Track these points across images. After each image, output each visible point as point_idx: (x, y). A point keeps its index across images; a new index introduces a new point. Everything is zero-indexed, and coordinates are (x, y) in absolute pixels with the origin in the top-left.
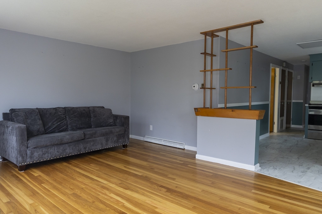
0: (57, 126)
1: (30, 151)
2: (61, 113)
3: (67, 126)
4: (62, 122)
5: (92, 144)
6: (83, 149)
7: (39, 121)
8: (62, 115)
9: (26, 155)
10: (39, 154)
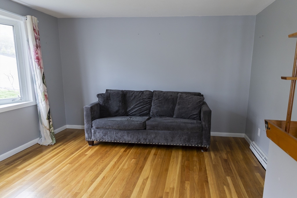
0: (138, 109)
1: (93, 130)
2: (146, 97)
3: (150, 111)
4: (144, 107)
5: (153, 136)
6: (142, 139)
7: (119, 103)
8: (147, 99)
9: (90, 133)
10: (100, 135)
